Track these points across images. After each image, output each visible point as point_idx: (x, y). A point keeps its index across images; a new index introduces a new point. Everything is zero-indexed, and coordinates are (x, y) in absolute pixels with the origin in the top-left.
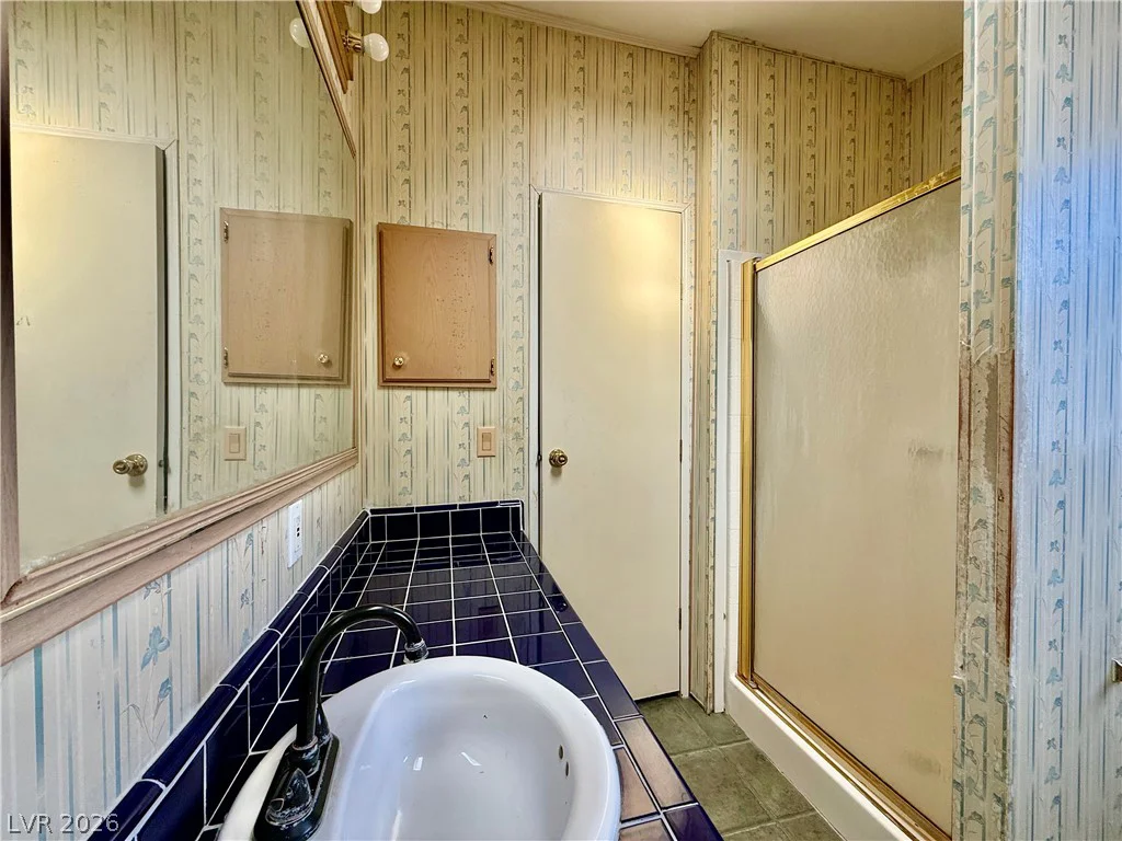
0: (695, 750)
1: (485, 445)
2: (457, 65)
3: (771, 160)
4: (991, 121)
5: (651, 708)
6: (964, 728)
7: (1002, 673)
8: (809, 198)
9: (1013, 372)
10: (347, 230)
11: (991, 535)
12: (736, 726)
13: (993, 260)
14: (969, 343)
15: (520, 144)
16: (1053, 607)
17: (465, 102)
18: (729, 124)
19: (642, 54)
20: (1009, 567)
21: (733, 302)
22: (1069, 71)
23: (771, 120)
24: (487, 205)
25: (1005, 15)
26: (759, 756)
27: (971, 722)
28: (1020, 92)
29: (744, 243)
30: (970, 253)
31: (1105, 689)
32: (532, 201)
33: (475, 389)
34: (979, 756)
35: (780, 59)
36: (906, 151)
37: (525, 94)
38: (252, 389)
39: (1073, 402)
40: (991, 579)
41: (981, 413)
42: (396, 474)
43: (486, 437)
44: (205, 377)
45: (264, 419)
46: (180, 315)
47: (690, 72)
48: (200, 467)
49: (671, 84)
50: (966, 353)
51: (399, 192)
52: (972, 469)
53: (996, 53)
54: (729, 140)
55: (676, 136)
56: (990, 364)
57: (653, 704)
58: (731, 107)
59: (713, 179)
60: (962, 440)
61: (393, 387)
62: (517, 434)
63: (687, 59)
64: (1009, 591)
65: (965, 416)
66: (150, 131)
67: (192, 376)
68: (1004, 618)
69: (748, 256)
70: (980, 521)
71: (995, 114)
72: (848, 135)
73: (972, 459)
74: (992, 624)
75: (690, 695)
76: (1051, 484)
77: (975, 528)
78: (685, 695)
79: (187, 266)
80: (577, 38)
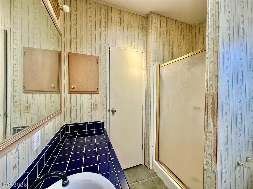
0: (146, 179)
1: (95, 107)
2: (89, 14)
3: (163, 42)
4: (213, 39)
5: (135, 168)
6: (206, 179)
7: (215, 167)
8: (171, 51)
9: (217, 97)
10: (60, 54)
11: (212, 134)
12: (155, 172)
13: (213, 70)
14: (208, 89)
15: (105, 34)
16: (225, 150)
17: (91, 23)
18: (154, 32)
19: (134, 15)
20: (217, 143)
21: (155, 74)
22: (229, 28)
23: (163, 32)
24: (96, 49)
25: (216, 15)
26: (160, 180)
27: (208, 178)
28: (219, 33)
29: (157, 60)
30: (208, 69)
31: (236, 168)
32: (108, 48)
33: (93, 94)
34: (210, 186)
35: (165, 19)
36: (192, 41)
37: (106, 23)
38: (32, 94)
39: (229, 103)
40: (212, 145)
41: (210, 106)
42: (72, 115)
43: (96, 105)
44: (18, 91)
45: (35, 102)
46: (11, 75)
47: (145, 20)
48: (17, 115)
49: (141, 23)
50: (207, 92)
51: (73, 45)
52: (208, 119)
53: (214, 23)
54: (154, 36)
55: (142, 35)
56: (212, 95)
57: (136, 167)
58: (154, 29)
59: (150, 45)
60: (206, 112)
61: (72, 94)
62: (104, 104)
63: (145, 17)
64: (216, 148)
65: (207, 106)
66: (2, 25)
67: (14, 91)
68: (215, 154)
69: (158, 64)
70: (210, 131)
71: (214, 37)
72: (180, 37)
73: (208, 116)
74: (213, 155)
75: (145, 165)
76: (225, 122)
77: (209, 132)
78: (143, 164)
79: (13, 62)
80: (119, 10)
